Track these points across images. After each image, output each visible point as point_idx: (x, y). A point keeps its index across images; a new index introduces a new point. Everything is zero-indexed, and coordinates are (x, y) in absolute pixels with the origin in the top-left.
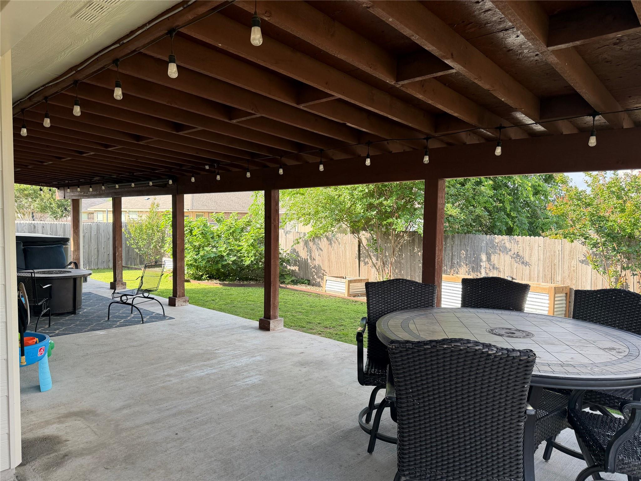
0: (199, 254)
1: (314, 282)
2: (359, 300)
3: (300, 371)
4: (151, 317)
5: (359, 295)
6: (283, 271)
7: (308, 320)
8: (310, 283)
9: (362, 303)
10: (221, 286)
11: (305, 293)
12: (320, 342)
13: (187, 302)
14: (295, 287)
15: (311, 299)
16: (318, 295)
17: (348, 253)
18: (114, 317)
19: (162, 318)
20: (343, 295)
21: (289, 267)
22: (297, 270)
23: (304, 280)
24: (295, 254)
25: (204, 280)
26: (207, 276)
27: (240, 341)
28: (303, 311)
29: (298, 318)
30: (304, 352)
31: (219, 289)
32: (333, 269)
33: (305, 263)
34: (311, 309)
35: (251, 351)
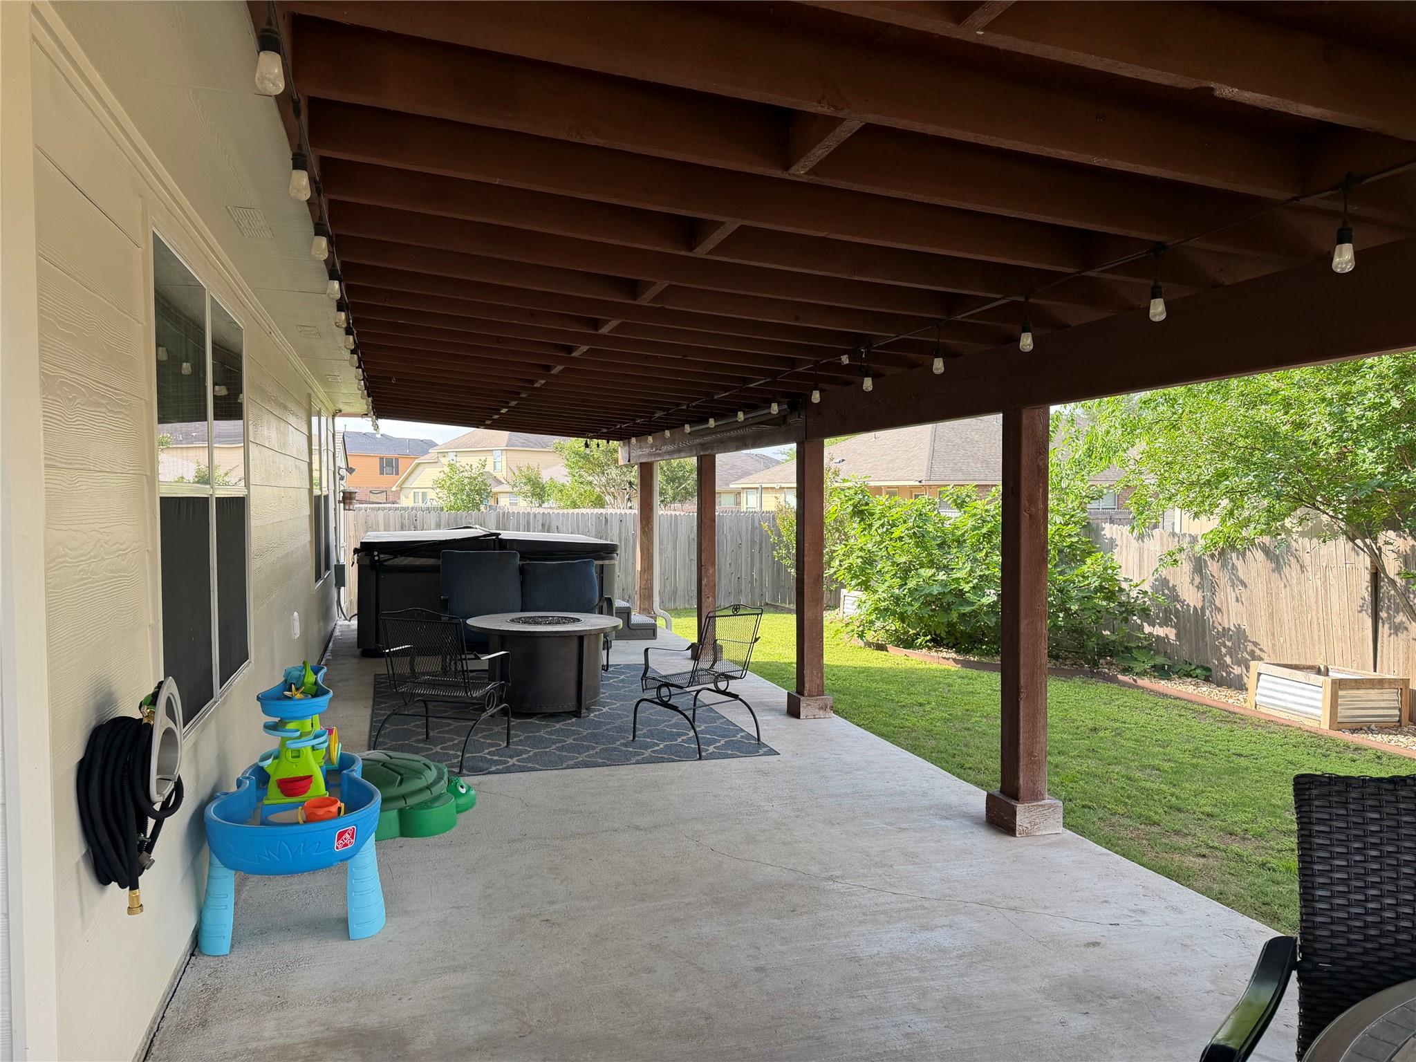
0: (906, 584)
1: (1224, 674)
2: (1371, 744)
3: (1063, 1023)
4: (728, 745)
5: (1373, 727)
6: (1130, 637)
7: (1174, 799)
8: (1210, 676)
9: (1379, 758)
10: (953, 667)
11: (1189, 705)
12: (1174, 909)
13: (828, 709)
14: (1163, 685)
15: (1201, 727)
16: (1230, 718)
17: (1334, 597)
18: (651, 734)
19: (751, 749)
20: (1315, 724)
21: (1147, 629)
22: (1172, 636)
23: (1193, 667)
24: (1166, 591)
25: (921, 647)
26: (928, 638)
27: (911, 857)
28: (1166, 766)
29: (1143, 790)
30: (1103, 941)
31: (948, 674)
32: (1285, 641)
33: (1197, 622)
34: (1194, 761)
35: (927, 904)
